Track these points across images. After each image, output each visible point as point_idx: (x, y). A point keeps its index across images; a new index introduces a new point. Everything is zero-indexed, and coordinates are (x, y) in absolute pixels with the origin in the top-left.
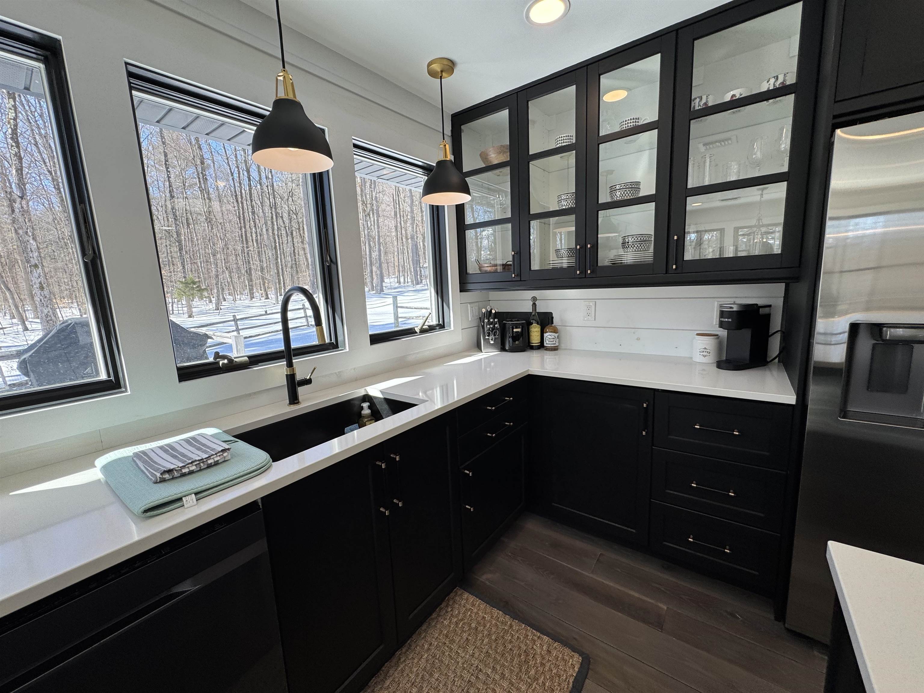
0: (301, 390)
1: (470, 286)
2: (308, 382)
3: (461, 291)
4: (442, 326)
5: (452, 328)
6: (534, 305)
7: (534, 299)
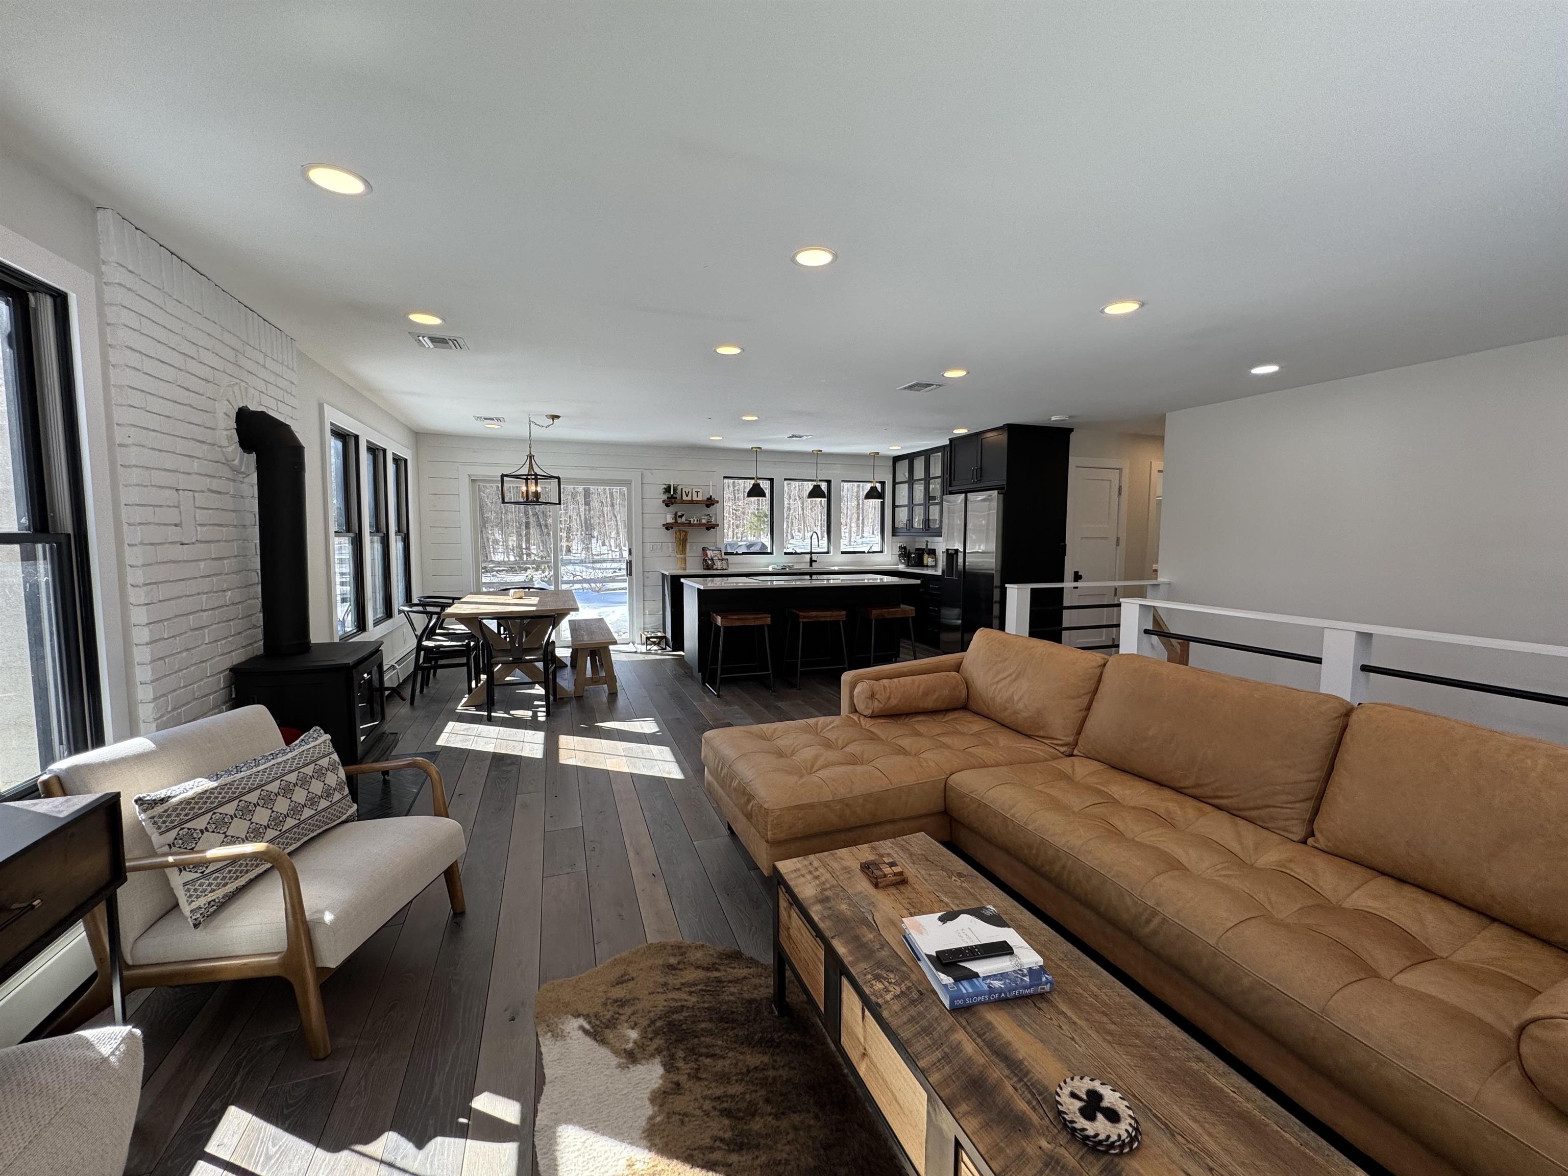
0: (813, 563)
1: (897, 534)
2: (816, 561)
3: (893, 536)
4: (881, 552)
5: (886, 553)
6: (927, 545)
7: (927, 542)
